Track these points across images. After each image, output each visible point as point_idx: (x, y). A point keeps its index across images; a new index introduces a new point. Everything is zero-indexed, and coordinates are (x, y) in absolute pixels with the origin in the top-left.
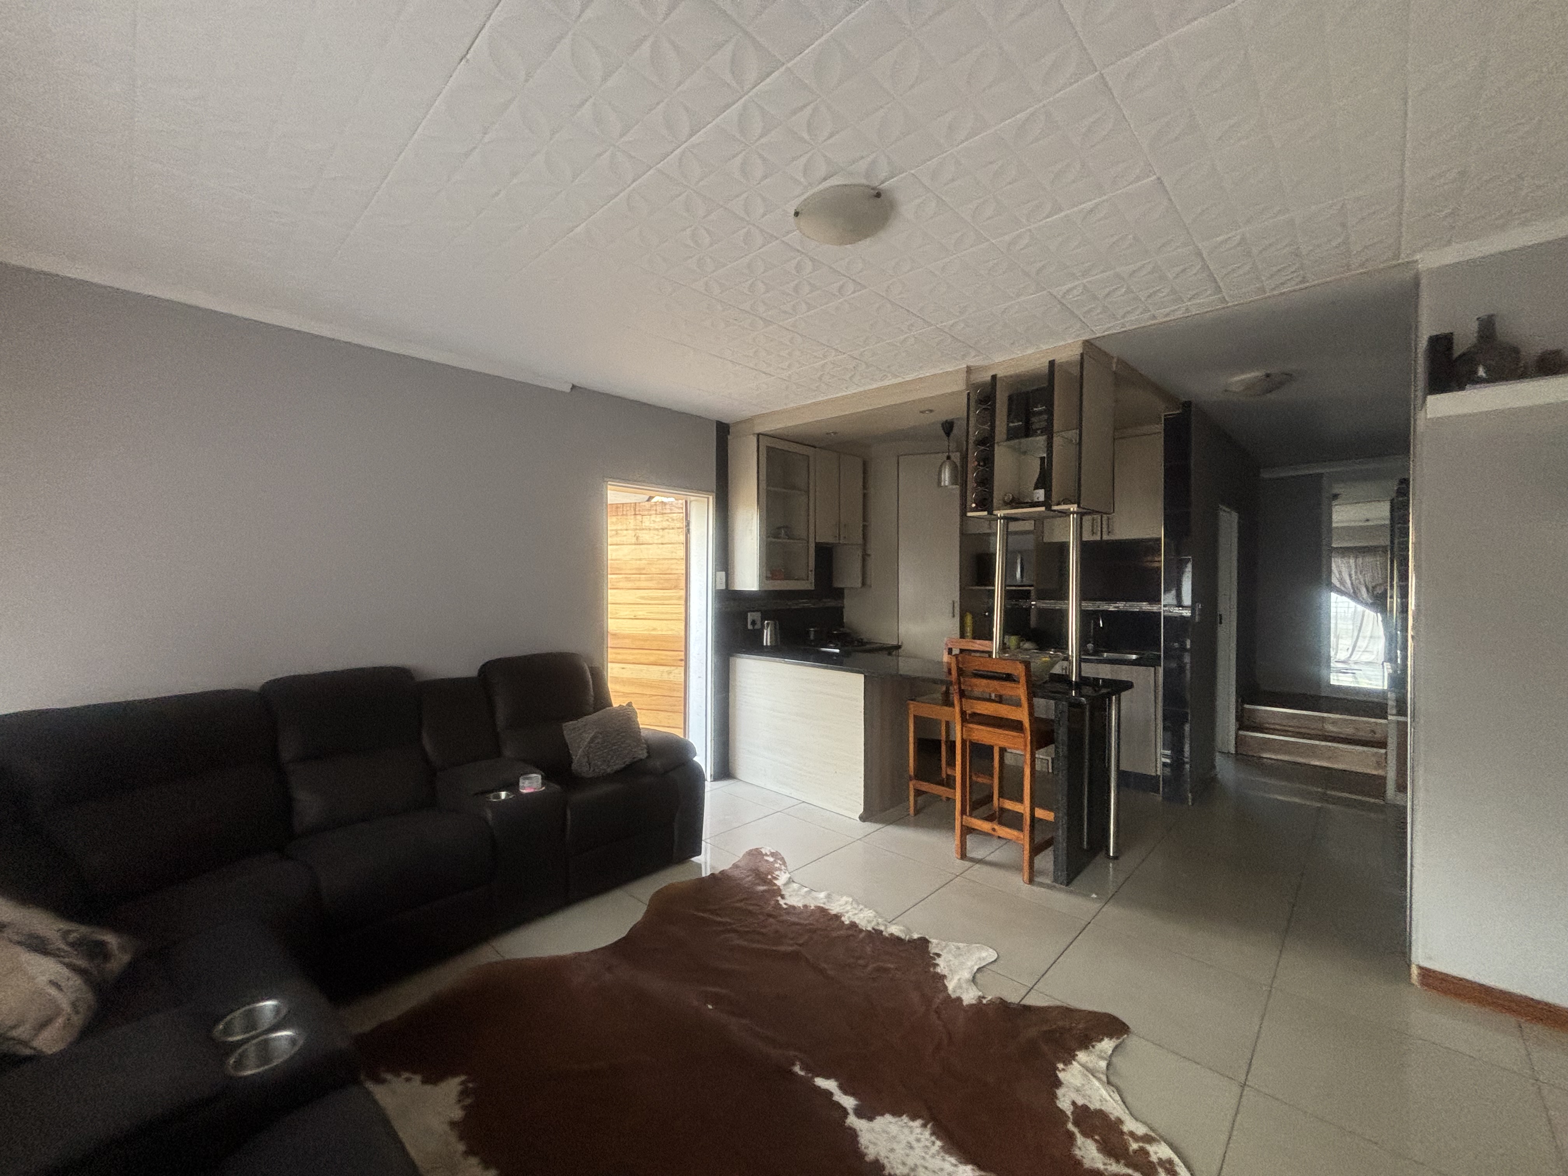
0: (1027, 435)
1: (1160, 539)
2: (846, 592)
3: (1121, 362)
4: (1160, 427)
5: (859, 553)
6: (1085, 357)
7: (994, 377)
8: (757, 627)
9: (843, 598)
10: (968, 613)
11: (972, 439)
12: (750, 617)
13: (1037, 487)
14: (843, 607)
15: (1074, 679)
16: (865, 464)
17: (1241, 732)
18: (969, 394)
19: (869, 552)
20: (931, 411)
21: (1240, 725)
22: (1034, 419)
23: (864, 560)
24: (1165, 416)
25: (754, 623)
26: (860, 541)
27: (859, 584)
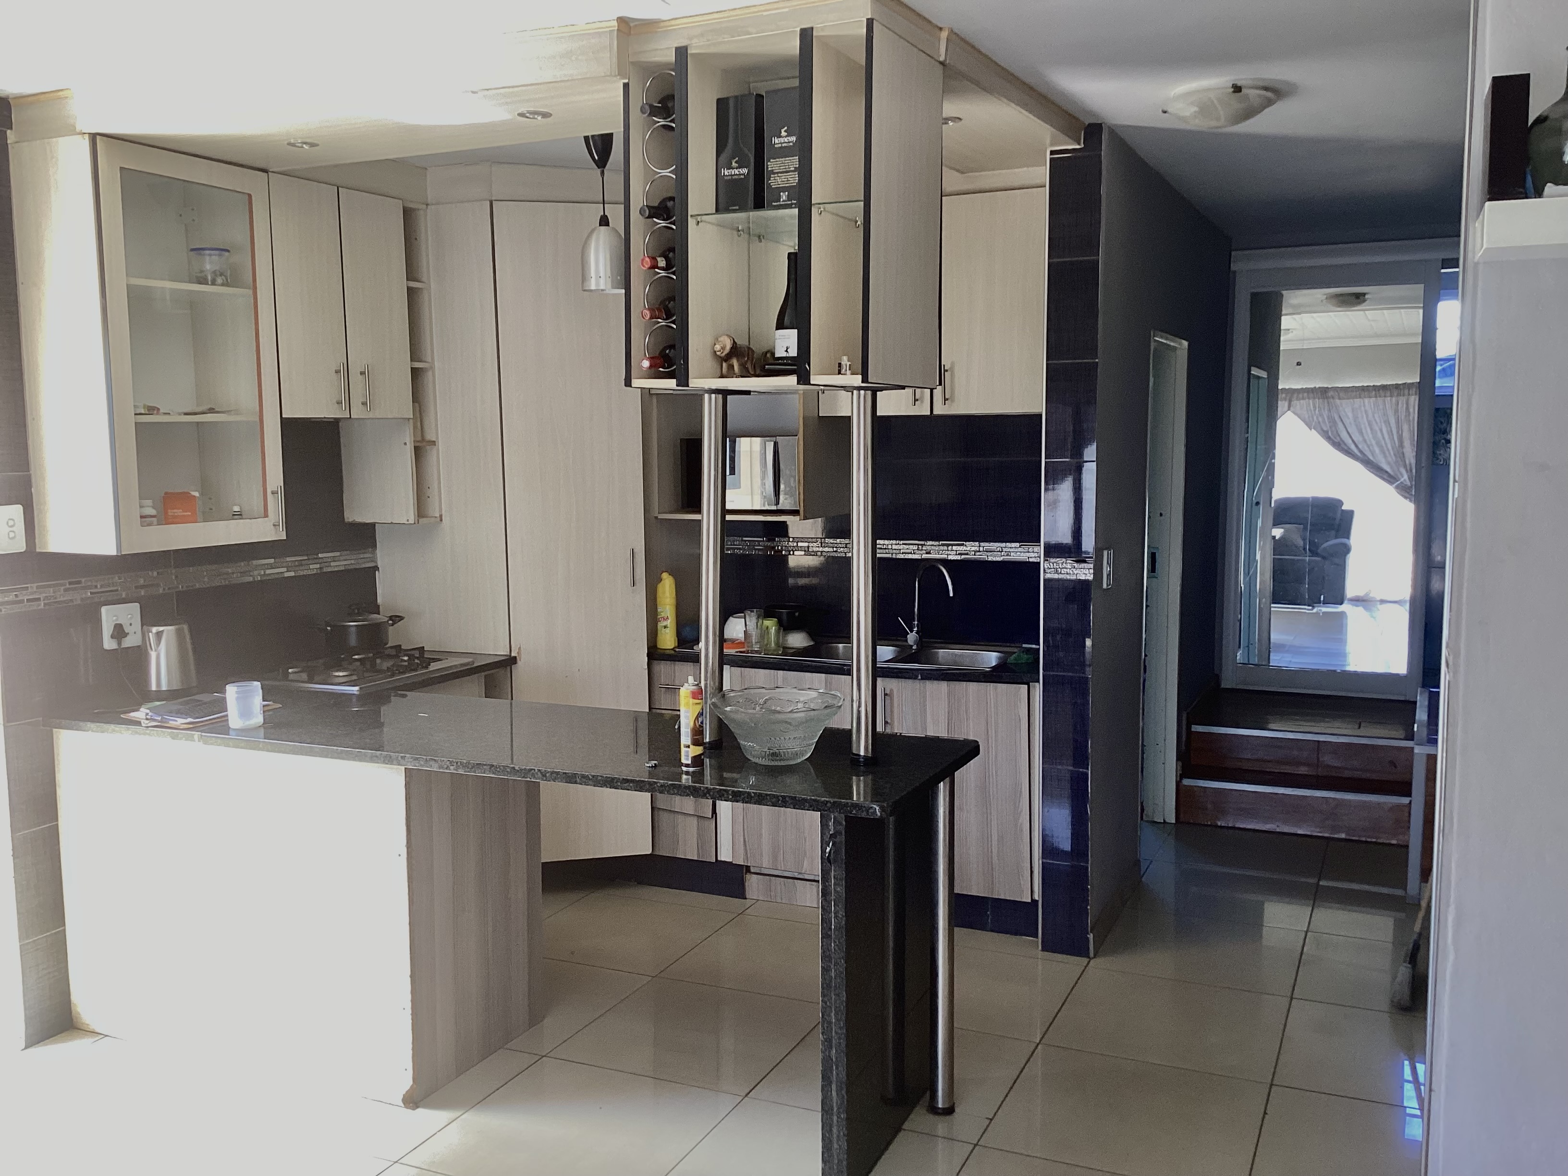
0: (759, 204)
1: (1041, 415)
2: (380, 535)
3: (957, 39)
4: (1042, 174)
5: (408, 438)
6: (876, 26)
7: (682, 52)
8: (128, 642)
9: (374, 546)
10: (665, 575)
11: (638, 200)
12: (109, 616)
13: (780, 325)
14: (376, 568)
15: (862, 753)
16: (408, 215)
17: (1186, 782)
18: (626, 86)
19: (430, 436)
20: (545, 115)
21: (1183, 768)
22: (772, 165)
23: (418, 452)
24: (1052, 153)
25: (119, 632)
26: (408, 411)
27: (406, 513)
